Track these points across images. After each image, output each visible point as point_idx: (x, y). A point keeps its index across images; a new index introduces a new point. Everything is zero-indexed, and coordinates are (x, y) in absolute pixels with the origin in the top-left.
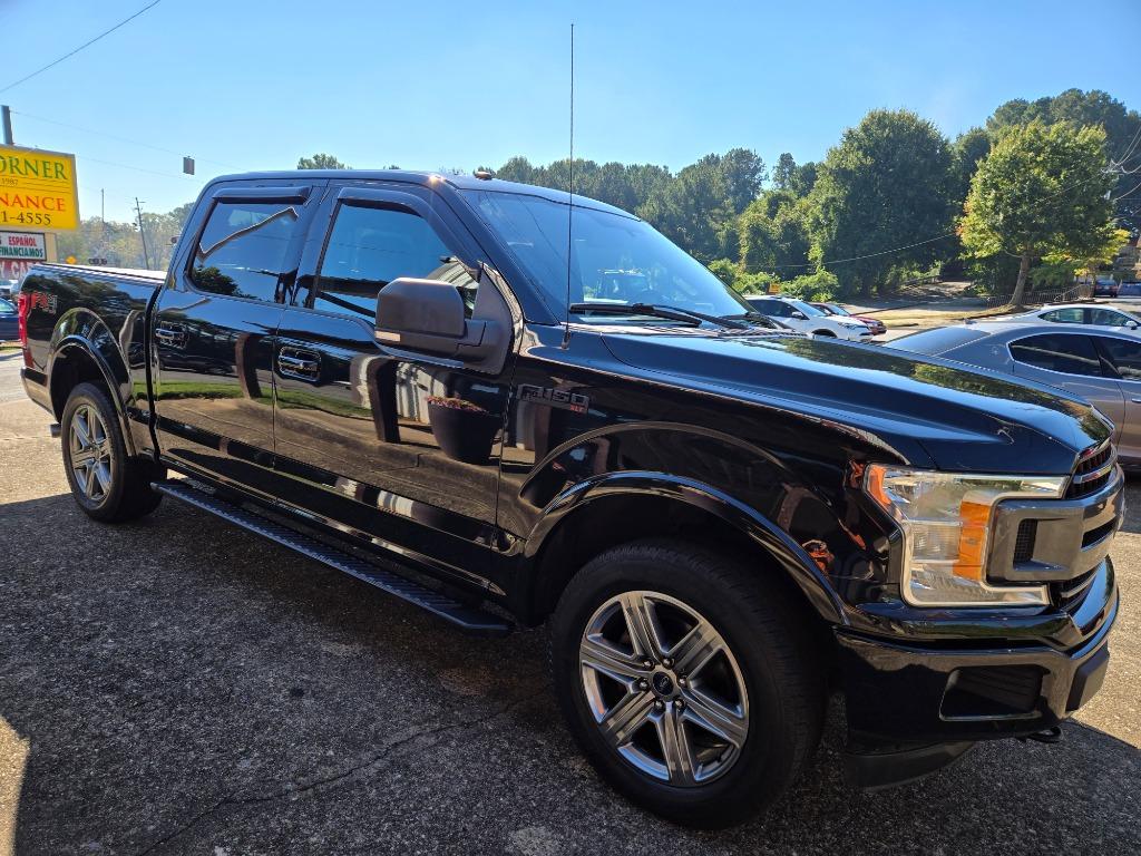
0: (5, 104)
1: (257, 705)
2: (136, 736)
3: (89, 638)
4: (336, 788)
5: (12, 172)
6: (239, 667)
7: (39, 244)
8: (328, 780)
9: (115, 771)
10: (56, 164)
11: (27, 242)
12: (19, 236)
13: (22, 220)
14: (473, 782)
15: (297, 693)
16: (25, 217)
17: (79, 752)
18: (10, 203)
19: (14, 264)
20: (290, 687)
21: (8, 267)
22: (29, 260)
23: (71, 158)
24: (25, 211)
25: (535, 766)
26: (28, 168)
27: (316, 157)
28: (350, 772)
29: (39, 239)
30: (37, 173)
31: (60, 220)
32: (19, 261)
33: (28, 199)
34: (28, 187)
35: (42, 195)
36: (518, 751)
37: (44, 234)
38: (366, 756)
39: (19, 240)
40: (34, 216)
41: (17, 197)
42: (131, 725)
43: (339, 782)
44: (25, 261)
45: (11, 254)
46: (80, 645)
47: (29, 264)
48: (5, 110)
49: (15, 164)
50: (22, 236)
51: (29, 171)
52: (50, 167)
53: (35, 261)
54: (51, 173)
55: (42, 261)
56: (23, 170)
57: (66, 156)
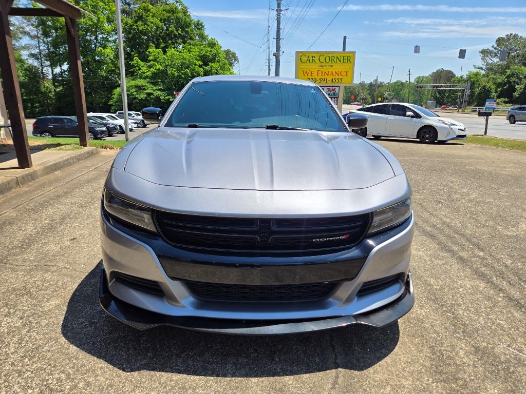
5: (332, 62)
7: (337, 91)
10: (348, 56)
11: (333, 90)
16: (333, 80)
18: (329, 75)
23: (354, 53)
24: (334, 78)
27: (507, 36)
29: (337, 89)
30: (340, 61)
31: (346, 82)
33: (336, 72)
34: (337, 68)
35: (341, 70)
37: (339, 87)
39: (330, 90)
40: (337, 79)
41: (332, 72)
47: (333, 99)
48: (345, 38)
49: (333, 58)
50: (331, 88)
51: (338, 61)
52: (346, 58)
53: (334, 98)
54: (346, 61)
55: (337, 98)
56: (336, 61)
57: (352, 52)
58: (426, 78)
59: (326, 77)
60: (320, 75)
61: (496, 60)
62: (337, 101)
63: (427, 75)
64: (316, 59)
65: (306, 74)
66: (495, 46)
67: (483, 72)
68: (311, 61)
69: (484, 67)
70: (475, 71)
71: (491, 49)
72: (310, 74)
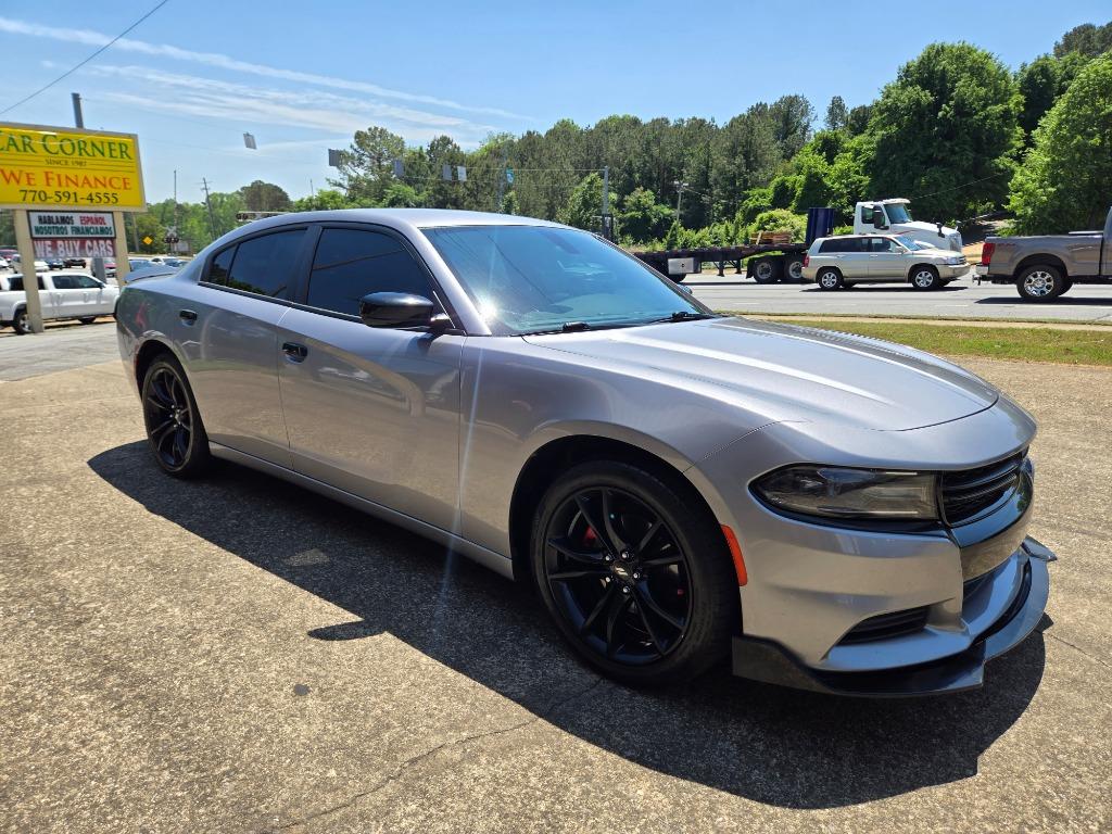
0: (76, 92)
1: (252, 708)
2: (105, 749)
3: (79, 623)
4: (334, 823)
5: (81, 154)
6: (240, 658)
7: (109, 224)
8: (325, 813)
9: (71, 798)
10: (120, 144)
11: (98, 221)
12: (89, 215)
13: (92, 200)
14: (507, 816)
15: (301, 691)
16: (94, 197)
17: (35, 771)
18: (80, 184)
19: (88, 243)
20: (293, 683)
21: (82, 247)
22: (101, 238)
23: (134, 137)
24: (94, 191)
25: (586, 792)
26: (96, 150)
28: (354, 800)
29: (108, 217)
30: (103, 154)
31: (127, 202)
32: (91, 239)
33: (96, 179)
34: (96, 168)
35: (109, 175)
36: (564, 771)
37: (112, 212)
38: (375, 778)
39: (89, 220)
40: (101, 196)
41: (86, 178)
42: (102, 734)
43: (337, 815)
44: (98, 239)
45: (83, 233)
46: (67, 631)
47: (102, 242)
48: (76, 98)
49: (82, 146)
50: (92, 215)
51: (96, 152)
52: (117, 147)
53: (105, 239)
54: (117, 153)
55: (112, 239)
56: (90, 152)
57: (130, 136)
58: (228, 196)
59: (72, 189)
60: (54, 183)
61: (361, 172)
62: (113, 246)
63: (230, 193)
64: (37, 144)
65: (13, 180)
66: (356, 146)
67: (343, 192)
68: (21, 147)
69: (346, 183)
70: (328, 189)
71: (350, 151)
72: (24, 180)
